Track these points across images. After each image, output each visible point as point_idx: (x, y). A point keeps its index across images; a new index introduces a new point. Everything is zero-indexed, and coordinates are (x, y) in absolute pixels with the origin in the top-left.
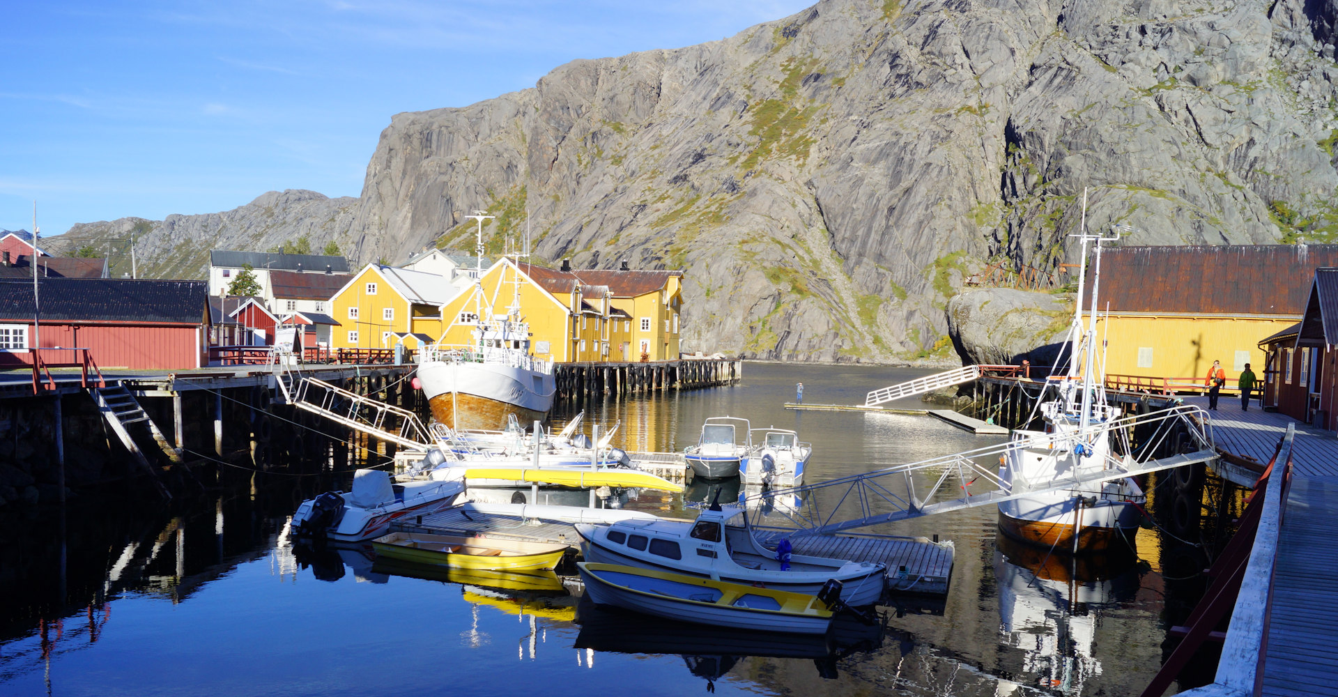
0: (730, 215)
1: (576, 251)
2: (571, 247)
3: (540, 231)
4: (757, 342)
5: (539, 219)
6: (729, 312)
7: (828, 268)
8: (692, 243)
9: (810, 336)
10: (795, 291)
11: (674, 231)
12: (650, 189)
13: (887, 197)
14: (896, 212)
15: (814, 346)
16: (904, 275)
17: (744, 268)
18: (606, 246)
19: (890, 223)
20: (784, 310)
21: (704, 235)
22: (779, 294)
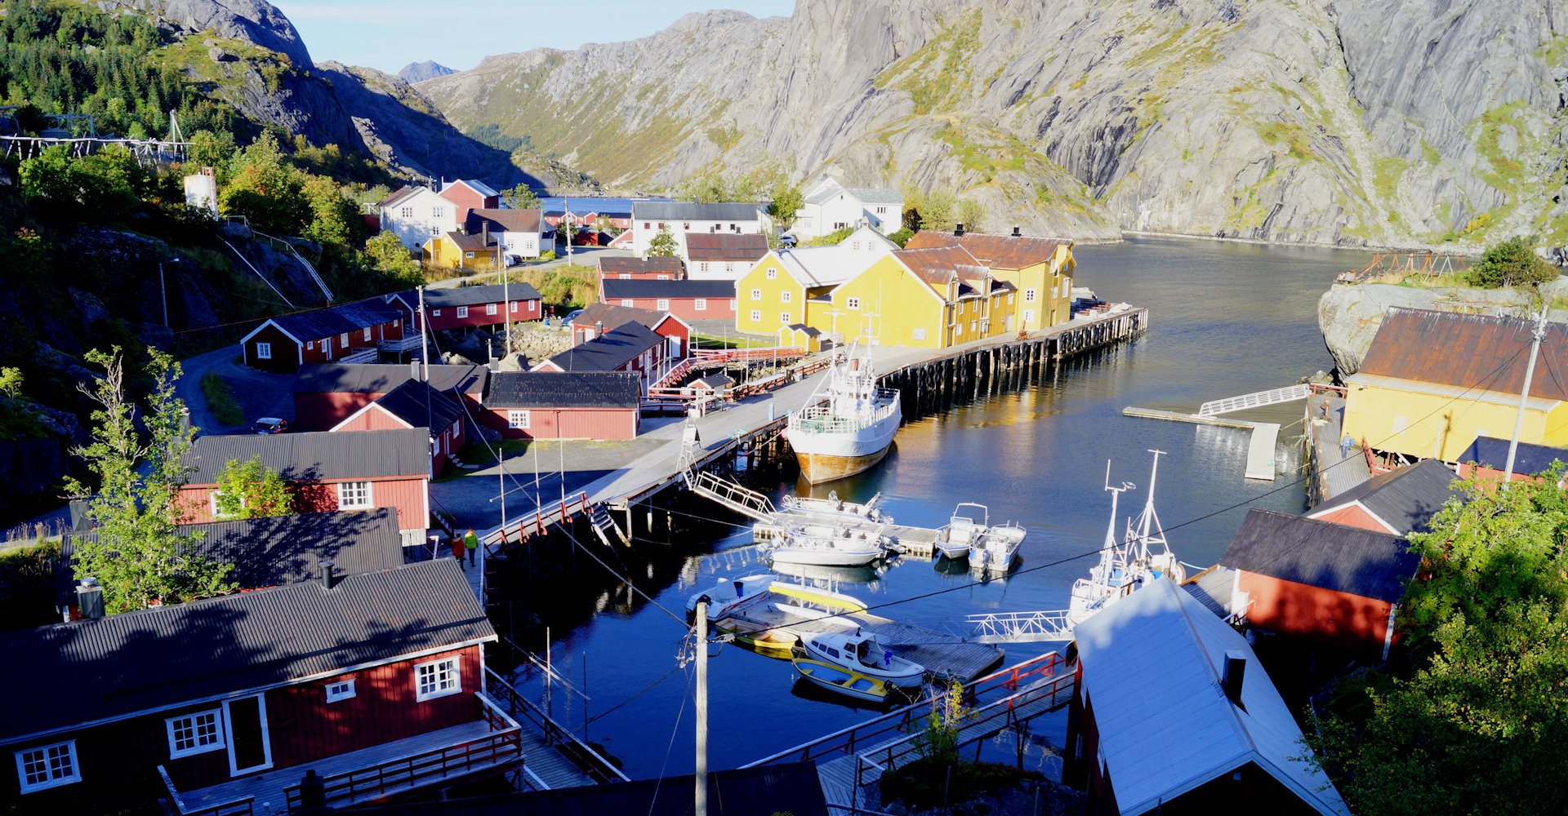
0: (1223, 52)
1: (1034, 96)
2: (1028, 90)
3: (995, 67)
4: (1241, 217)
5: (995, 51)
6: (1209, 180)
7: (1341, 121)
8: (1171, 90)
9: (1307, 211)
10: (1293, 154)
11: (1152, 74)
12: (1129, 16)
13: (1429, 28)
14: (1438, 49)
15: (1311, 224)
16: (1439, 133)
17: (1232, 124)
18: (1070, 90)
19: (1430, 63)
20: (1277, 177)
21: (1188, 78)
22: (1274, 157)
